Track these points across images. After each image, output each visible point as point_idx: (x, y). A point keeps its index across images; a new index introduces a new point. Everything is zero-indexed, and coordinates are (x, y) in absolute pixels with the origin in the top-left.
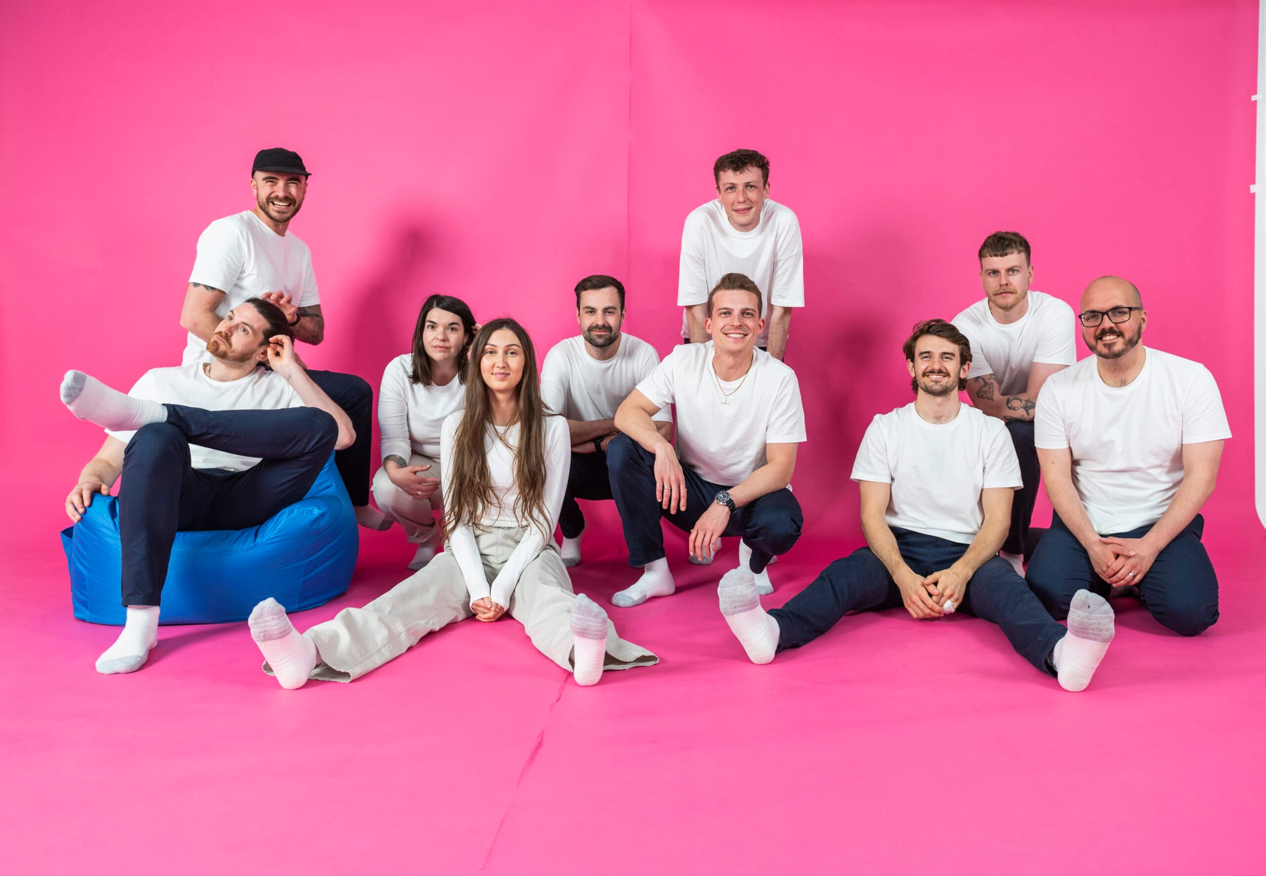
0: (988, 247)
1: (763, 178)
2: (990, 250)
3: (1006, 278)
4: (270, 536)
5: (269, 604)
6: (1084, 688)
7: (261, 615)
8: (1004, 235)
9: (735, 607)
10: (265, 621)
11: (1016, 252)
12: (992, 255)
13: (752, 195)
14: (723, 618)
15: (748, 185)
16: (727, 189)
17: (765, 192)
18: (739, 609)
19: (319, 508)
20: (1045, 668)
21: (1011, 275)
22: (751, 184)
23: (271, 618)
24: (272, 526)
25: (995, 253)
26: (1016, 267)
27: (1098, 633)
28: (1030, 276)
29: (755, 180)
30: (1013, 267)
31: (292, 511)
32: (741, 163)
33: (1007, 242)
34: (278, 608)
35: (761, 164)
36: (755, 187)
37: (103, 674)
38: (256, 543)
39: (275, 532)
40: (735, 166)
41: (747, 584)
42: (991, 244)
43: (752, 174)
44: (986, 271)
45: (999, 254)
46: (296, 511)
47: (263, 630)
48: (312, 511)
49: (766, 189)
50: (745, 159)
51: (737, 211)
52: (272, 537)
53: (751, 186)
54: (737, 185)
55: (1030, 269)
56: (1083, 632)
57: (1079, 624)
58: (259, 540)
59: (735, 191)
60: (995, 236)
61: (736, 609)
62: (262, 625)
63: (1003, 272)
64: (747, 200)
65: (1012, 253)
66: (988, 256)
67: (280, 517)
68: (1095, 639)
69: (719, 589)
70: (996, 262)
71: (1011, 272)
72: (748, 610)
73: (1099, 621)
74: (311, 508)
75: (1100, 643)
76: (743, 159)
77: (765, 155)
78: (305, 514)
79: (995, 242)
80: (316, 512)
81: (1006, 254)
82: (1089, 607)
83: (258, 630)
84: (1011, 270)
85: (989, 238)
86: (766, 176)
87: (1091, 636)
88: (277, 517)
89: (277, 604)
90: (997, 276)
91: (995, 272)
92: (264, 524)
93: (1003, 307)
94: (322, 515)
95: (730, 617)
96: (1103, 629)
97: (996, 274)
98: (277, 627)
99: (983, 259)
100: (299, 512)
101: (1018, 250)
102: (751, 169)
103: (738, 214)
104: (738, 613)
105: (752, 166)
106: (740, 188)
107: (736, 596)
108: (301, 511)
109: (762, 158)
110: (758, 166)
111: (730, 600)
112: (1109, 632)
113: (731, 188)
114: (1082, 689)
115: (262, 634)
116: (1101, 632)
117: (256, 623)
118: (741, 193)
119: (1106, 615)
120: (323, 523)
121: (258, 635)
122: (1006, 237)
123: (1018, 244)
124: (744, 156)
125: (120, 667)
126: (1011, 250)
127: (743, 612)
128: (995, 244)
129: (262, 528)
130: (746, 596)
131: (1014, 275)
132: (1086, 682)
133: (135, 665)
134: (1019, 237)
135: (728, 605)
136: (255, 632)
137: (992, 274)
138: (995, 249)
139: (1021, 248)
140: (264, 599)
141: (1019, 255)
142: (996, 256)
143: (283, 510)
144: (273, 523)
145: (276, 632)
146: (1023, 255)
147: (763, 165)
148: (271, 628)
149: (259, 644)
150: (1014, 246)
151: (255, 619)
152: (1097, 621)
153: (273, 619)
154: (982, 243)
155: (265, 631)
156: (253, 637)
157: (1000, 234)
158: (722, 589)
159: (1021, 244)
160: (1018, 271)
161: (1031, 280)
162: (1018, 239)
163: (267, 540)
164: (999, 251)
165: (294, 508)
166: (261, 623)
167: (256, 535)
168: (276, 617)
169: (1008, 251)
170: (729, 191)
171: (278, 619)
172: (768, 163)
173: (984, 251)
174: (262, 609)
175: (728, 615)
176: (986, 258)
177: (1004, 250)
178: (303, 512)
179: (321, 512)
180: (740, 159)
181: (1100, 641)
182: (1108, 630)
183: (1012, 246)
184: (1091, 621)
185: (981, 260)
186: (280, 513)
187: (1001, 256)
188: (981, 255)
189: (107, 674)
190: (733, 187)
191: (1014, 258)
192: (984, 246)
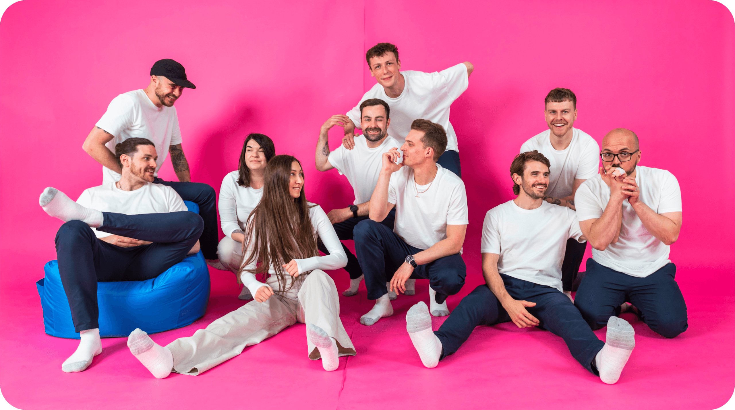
0: (551, 96)
1: (396, 57)
2: (552, 98)
3: (561, 116)
4: (161, 285)
5: (137, 332)
6: (616, 381)
7: (133, 340)
8: (561, 90)
9: (417, 327)
10: (137, 342)
11: (568, 100)
12: (553, 101)
13: (391, 68)
14: (408, 335)
15: (388, 63)
16: (376, 68)
17: (398, 66)
18: (418, 328)
19: (190, 267)
20: (590, 367)
21: (564, 114)
22: (390, 62)
23: (139, 340)
24: (162, 279)
25: (556, 100)
26: (568, 109)
27: (626, 343)
28: (576, 116)
29: (391, 59)
30: (566, 110)
31: (174, 270)
32: (382, 51)
33: (563, 94)
34: (143, 333)
35: (393, 50)
36: (392, 63)
37: (65, 372)
38: (153, 288)
39: (165, 282)
40: (378, 53)
41: (424, 313)
42: (553, 94)
43: (389, 56)
44: (549, 111)
45: (557, 101)
46: (177, 269)
47: (138, 347)
48: (186, 269)
49: (398, 64)
50: (383, 48)
51: (384, 79)
52: (162, 285)
53: (390, 64)
54: (381, 64)
55: (576, 111)
56: (616, 344)
57: (614, 337)
58: (155, 287)
59: (380, 68)
60: (555, 90)
61: (416, 329)
62: (136, 345)
63: (559, 112)
64: (389, 72)
65: (565, 101)
66: (551, 101)
67: (167, 273)
68: (623, 348)
69: (407, 317)
70: (554, 105)
71: (564, 113)
72: (424, 329)
73: (626, 335)
74: (185, 268)
75: (627, 351)
76: (382, 48)
77: (394, 44)
78: (182, 271)
79: (556, 93)
80: (189, 270)
81: (562, 101)
82: (619, 326)
83: (134, 349)
84: (564, 111)
85: (552, 91)
86: (397, 56)
87: (621, 345)
88: (165, 273)
89: (142, 331)
90: (555, 114)
91: (554, 112)
92: (158, 277)
93: (558, 135)
94: (192, 272)
95: (413, 334)
96: (629, 341)
97: (555, 113)
98: (144, 345)
99: (548, 104)
100: (178, 270)
101: (569, 99)
102: (387, 53)
103: (385, 81)
104: (418, 331)
105: (388, 51)
106: (384, 65)
107: (417, 320)
108: (179, 269)
109: (393, 46)
110: (391, 51)
111: (413, 322)
112: (633, 343)
113: (378, 67)
114: (615, 383)
115: (137, 350)
116: (628, 343)
117: (132, 345)
118: (384, 69)
119: (630, 332)
120: (192, 276)
121: (134, 351)
122: (562, 90)
123: (569, 96)
124: (382, 46)
125: (75, 369)
126: (565, 99)
127: (421, 330)
128: (555, 95)
129: (157, 279)
130: (424, 320)
131: (566, 114)
132: (617, 377)
133: (84, 367)
134: (570, 92)
135: (412, 326)
136: (132, 350)
137: (552, 113)
138: (555, 97)
139: (571, 99)
140: (133, 330)
141: (569, 102)
142: (556, 101)
143: (169, 269)
144: (163, 277)
145: (144, 347)
146: (572, 103)
147: (394, 50)
148: (141, 346)
149: (136, 356)
150: (567, 96)
151: (131, 342)
152: (625, 335)
153: (141, 340)
154: (548, 94)
155: (138, 348)
156: (132, 353)
157: (559, 89)
158: (409, 316)
159: (571, 96)
160: (568, 112)
161: (576, 118)
162: (569, 93)
163: (159, 287)
164: (557, 99)
165: (175, 268)
166: (134, 344)
167: (153, 284)
168: (143, 338)
169: (563, 99)
170: (378, 68)
171: (144, 340)
172: (397, 49)
173: (549, 99)
174: (133, 336)
175: (412, 333)
176: (550, 103)
177: (561, 98)
178: (181, 270)
179: (191, 270)
180: (380, 48)
181: (626, 349)
182: (632, 341)
183: (566, 96)
184: (621, 335)
185: (546, 104)
186: (167, 271)
187: (559, 102)
188: (546, 101)
189: (68, 373)
190: (379, 66)
191: (566, 104)
192: (549, 95)
